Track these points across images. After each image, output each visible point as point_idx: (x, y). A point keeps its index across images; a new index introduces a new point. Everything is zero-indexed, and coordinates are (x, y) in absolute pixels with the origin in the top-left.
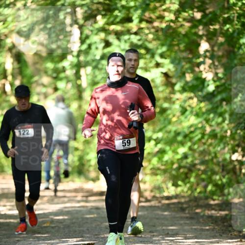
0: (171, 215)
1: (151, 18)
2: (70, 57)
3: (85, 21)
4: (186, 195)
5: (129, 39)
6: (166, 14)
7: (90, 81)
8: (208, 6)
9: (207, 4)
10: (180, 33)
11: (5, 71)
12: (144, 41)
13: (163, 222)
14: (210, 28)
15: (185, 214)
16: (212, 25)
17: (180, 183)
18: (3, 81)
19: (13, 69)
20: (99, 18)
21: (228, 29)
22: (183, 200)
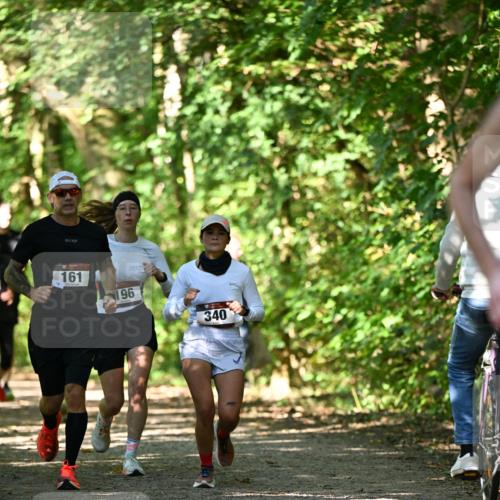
0: (369, 452)
1: (327, 49)
2: (161, 131)
3: (193, 57)
4: (398, 411)
5: (281, 93)
6: (358, 42)
7: (201, 180)
8: (443, 27)
9: (441, 21)
10: (387, 80)
11: (29, 158)
12: (313, 97)
13: (352, 466)
14: (448, 71)
15: (397, 450)
16: (452, 64)
17: (386, 386)
18: (25, 180)
19: (45, 154)
20: (221, 49)
21: (485, 73)
22: (392, 422)
